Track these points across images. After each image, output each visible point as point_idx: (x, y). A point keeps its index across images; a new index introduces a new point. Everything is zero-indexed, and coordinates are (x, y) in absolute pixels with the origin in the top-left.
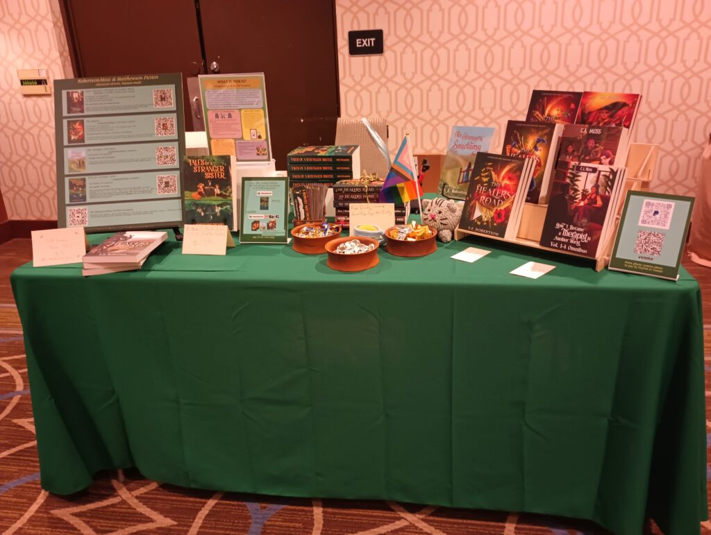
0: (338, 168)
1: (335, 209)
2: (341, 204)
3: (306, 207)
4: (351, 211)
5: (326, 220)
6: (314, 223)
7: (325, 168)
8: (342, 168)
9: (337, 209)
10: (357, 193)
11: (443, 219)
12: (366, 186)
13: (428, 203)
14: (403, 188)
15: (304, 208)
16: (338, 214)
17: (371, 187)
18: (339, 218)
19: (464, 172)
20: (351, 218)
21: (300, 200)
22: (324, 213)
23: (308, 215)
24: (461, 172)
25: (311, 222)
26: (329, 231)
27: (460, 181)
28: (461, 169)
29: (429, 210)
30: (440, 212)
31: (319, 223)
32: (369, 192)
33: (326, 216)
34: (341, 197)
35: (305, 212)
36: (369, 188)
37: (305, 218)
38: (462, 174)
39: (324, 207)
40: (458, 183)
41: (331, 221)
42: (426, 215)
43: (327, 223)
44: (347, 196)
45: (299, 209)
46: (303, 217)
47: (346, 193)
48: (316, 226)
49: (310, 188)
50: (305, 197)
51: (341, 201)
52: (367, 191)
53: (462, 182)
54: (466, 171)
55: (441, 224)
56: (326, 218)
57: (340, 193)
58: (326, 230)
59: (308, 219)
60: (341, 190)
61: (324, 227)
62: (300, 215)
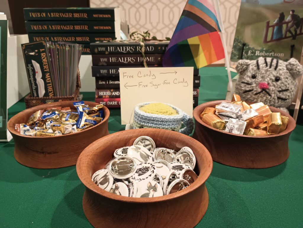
0: (95, 28)
1: (94, 78)
2: (103, 72)
3: (47, 76)
4: (122, 82)
5: (81, 97)
6: (60, 102)
7: (77, 28)
8: (102, 28)
9: (97, 80)
10: (128, 54)
11: (283, 91)
12: (142, 44)
13: (248, 65)
14: (198, 46)
15: (44, 78)
16: (99, 88)
17: (149, 46)
18: (101, 93)
19: (273, 26)
20: (123, 92)
21: (37, 66)
22: (78, 86)
23: (50, 89)
24: (268, 26)
25: (56, 100)
26: (85, 117)
27: (269, 39)
28: (268, 23)
29: (254, 77)
30: (277, 79)
31: (68, 102)
32: (147, 53)
33: (81, 90)
34: (103, 60)
35: (46, 84)
36: (146, 46)
37: (46, 94)
38: (270, 29)
39: (78, 77)
40: (266, 41)
41: (89, 98)
42: (248, 84)
43: (82, 101)
44: (113, 60)
45: (35, 80)
46: (42, 92)
47: (112, 54)
48: (63, 107)
49: (53, 47)
50: (45, 60)
51: (103, 67)
52: (143, 50)
53: (272, 40)
54: (277, 24)
55: (279, 98)
56: (81, 93)
57: (102, 54)
58: (81, 115)
59: (51, 95)
60: (104, 49)
61: (76, 109)
62: (37, 89)
